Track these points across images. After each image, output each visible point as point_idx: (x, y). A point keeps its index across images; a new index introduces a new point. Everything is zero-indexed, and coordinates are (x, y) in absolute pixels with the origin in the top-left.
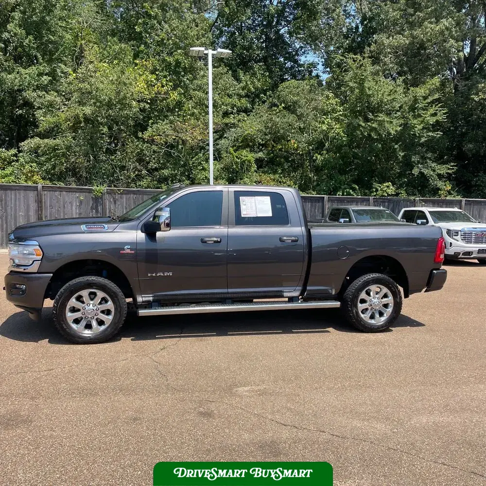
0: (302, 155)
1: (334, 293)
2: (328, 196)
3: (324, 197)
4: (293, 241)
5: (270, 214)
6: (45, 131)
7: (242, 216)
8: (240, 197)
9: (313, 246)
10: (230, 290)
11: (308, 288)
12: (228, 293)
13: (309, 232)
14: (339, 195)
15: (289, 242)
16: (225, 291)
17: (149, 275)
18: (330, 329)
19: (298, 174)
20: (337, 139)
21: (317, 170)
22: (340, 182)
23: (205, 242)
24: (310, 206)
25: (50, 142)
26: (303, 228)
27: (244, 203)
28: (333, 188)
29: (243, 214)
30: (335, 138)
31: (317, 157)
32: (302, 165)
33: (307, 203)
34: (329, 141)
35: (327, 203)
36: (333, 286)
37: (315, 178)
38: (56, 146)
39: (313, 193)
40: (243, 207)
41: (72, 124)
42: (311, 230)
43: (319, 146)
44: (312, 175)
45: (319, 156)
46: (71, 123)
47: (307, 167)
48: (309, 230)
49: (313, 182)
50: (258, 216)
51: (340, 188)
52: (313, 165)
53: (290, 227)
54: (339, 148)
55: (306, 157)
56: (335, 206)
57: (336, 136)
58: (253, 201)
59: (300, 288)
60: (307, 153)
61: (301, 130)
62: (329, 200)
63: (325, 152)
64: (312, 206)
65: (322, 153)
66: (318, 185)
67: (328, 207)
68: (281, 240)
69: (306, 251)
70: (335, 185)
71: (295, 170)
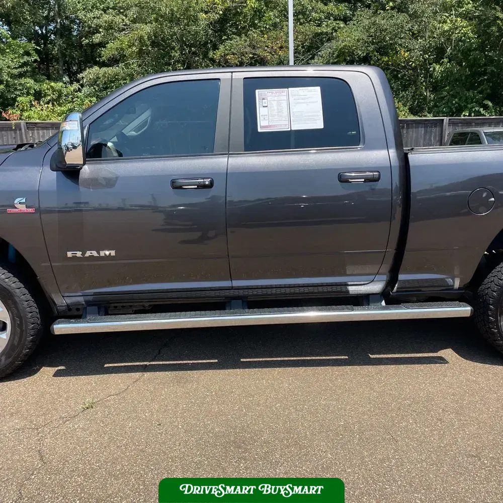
0: (416, 67)
1: (457, 284)
2: (448, 118)
3: (443, 120)
4: (368, 180)
5: (320, 125)
6: (108, 60)
7: (259, 130)
8: (257, 91)
9: (414, 189)
10: (237, 283)
11: (401, 277)
12: (232, 288)
13: (404, 160)
14: (464, 116)
15: (358, 184)
16: (226, 284)
17: (70, 254)
18: (447, 353)
19: (409, 93)
20: (464, 41)
21: (436, 87)
22: (466, 99)
23: (180, 187)
24: (423, 132)
25: (110, 71)
26: (393, 152)
27: (265, 103)
28: (456, 108)
29: (262, 127)
30: (460, 40)
31: (434, 69)
32: (414, 82)
33: (420, 129)
34: (452, 45)
35: (447, 126)
36: (456, 272)
37: (432, 96)
38: (116, 75)
39: (428, 115)
40: (261, 112)
41: (138, 50)
42: (410, 156)
43: (439, 53)
44: (428, 93)
45: (437, 67)
46: (137, 48)
47: (422, 83)
48: (406, 155)
49: (429, 103)
50: (293, 129)
51: (466, 107)
52: (429, 82)
53: (362, 149)
54: (466, 53)
55: (421, 70)
56: (459, 130)
57: (461, 37)
58: (285, 98)
59: (385, 277)
60: (421, 66)
61: (415, 36)
62: (451, 123)
63: (446, 60)
64: (426, 132)
65: (443, 62)
66: (435, 106)
67: (448, 131)
68: (343, 180)
69: (398, 199)
70: (459, 104)
71: (405, 88)
